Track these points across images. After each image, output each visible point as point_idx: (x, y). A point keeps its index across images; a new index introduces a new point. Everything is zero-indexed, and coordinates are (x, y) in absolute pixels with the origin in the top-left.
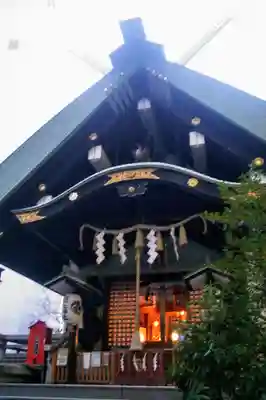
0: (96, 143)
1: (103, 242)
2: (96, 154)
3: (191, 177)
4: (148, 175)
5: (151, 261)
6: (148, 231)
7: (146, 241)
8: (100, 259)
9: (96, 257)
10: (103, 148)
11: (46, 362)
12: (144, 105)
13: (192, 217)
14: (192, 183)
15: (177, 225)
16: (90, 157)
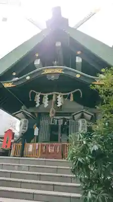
0: (38, 58)
1: (39, 98)
2: (37, 62)
3: (77, 73)
4: (60, 72)
6: (58, 95)
8: (38, 105)
9: (36, 104)
10: (40, 60)
11: (11, 147)
13: (76, 90)
14: (78, 76)
15: (69, 93)
16: (35, 63)
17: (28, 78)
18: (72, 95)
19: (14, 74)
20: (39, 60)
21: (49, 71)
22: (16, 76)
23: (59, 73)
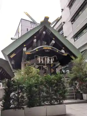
0: (35, 38)
1: (40, 59)
2: (35, 40)
5: (48, 63)
7: (47, 59)
9: (39, 62)
12: (44, 33)
14: (57, 51)
17: (37, 50)
18: (53, 58)
19: (25, 46)
20: (36, 39)
21: (46, 48)
22: (25, 47)
23: (49, 49)
